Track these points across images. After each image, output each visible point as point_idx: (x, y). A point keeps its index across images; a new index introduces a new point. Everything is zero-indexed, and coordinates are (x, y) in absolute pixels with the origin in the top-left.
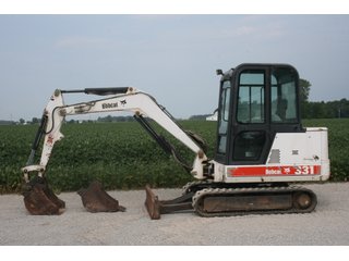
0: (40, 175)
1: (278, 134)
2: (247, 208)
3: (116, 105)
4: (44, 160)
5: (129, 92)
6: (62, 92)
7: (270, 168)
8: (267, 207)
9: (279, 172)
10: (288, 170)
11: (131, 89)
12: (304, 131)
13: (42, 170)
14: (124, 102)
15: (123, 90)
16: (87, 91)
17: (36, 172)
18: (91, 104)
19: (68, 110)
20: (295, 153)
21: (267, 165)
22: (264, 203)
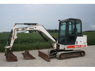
0: (10, 49)
1: (77, 37)
2: (71, 56)
3: (33, 28)
4: (12, 44)
5: (37, 25)
6: (17, 24)
7: (76, 46)
8: (75, 56)
9: (78, 47)
10: (79, 46)
11: (38, 24)
12: (83, 36)
13: (11, 48)
14: (36, 27)
15: (35, 24)
16: (25, 24)
17: (9, 48)
18: (26, 28)
19: (19, 29)
20: (81, 42)
21: (75, 45)
22: (74, 55)
